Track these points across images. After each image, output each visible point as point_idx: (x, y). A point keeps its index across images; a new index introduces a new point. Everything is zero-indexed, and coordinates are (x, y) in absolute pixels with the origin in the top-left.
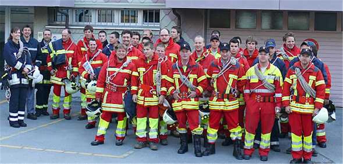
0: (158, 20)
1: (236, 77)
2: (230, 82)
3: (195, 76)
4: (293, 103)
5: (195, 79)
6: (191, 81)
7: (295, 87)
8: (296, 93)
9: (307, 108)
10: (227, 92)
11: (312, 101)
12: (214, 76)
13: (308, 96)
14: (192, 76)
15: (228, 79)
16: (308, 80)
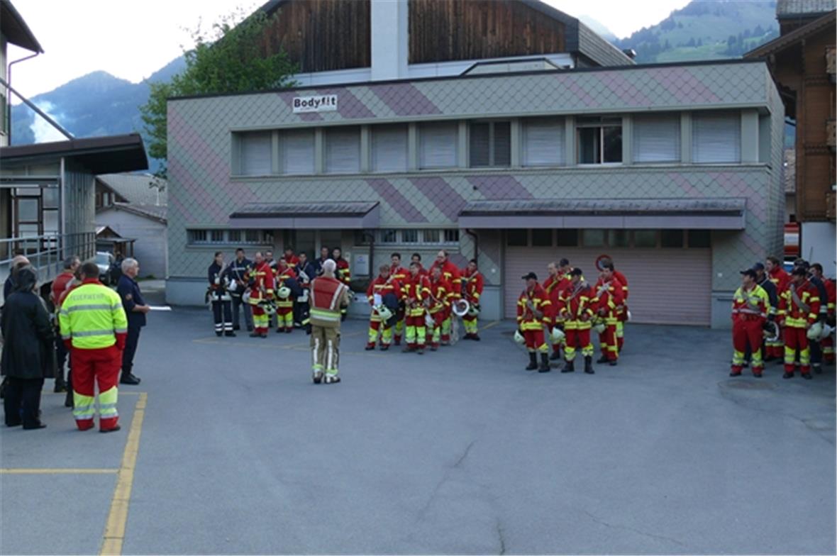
0: (457, 239)
1: (587, 299)
2: (582, 304)
3: (539, 300)
4: (788, 318)
5: (539, 304)
6: (535, 305)
7: (789, 302)
8: (790, 309)
9: (800, 323)
10: (579, 313)
11: (806, 316)
12: (569, 298)
13: (801, 311)
14: (537, 301)
15: (579, 301)
16: (801, 297)
